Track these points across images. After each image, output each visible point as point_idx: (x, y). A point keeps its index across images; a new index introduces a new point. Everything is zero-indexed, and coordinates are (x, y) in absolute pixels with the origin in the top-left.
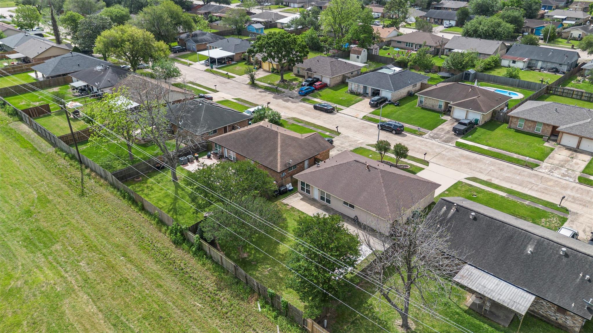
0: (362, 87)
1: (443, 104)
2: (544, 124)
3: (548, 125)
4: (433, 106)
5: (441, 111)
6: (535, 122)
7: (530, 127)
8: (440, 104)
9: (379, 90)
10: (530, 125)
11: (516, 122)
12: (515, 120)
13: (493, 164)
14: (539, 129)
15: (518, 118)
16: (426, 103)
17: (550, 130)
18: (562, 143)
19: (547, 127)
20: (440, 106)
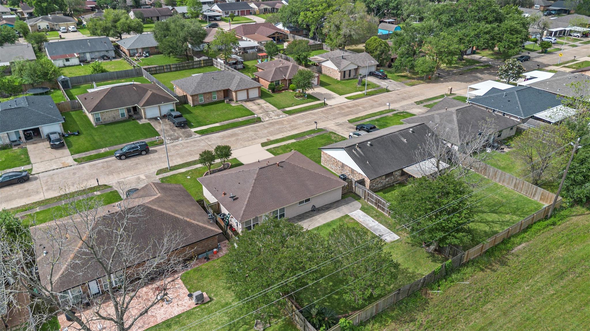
0: (6, 135)
1: (125, 112)
2: (217, 91)
3: (220, 91)
4: (114, 118)
5: (125, 119)
6: (211, 92)
7: (208, 99)
8: (123, 112)
9: (38, 129)
10: (208, 96)
11: (197, 99)
12: (196, 97)
13: (246, 132)
14: (216, 98)
15: (197, 95)
16: (105, 119)
17: (222, 94)
18: (239, 99)
19: (220, 93)
20: (123, 115)
